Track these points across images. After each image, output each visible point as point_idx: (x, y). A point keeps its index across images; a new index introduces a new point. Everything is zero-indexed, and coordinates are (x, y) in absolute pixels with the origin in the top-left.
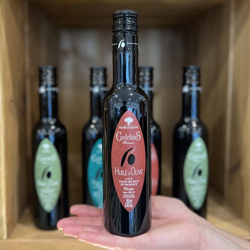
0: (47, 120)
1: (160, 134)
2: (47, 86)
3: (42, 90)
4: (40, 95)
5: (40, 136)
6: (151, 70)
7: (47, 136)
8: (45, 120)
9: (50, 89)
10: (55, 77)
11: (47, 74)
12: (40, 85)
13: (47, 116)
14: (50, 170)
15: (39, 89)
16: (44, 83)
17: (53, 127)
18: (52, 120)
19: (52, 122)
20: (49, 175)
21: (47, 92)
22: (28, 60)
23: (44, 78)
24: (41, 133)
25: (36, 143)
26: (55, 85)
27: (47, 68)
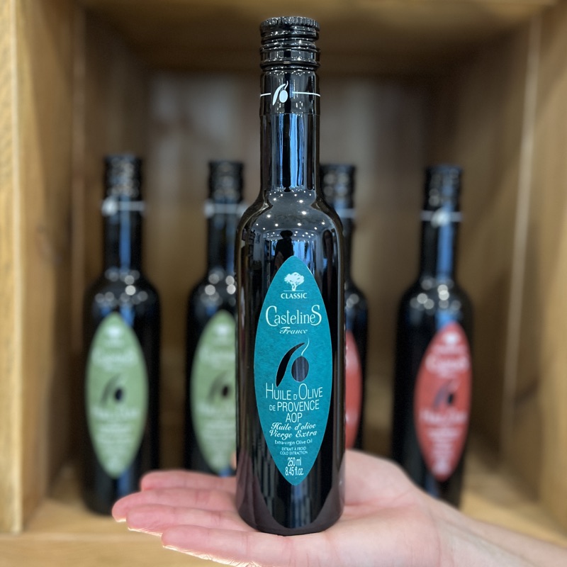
0: (119, 274)
1: (366, 312)
2: (119, 199)
3: (110, 207)
4: (105, 219)
5: (100, 310)
6: (352, 172)
7: (117, 310)
8: (112, 274)
9: (127, 206)
10: (140, 178)
11: (120, 171)
12: (106, 196)
13: (118, 265)
14: (122, 383)
15: (102, 204)
16: (114, 191)
17: (131, 290)
18: (129, 274)
19: (129, 278)
20: (118, 395)
21: (119, 212)
22: (79, 139)
23: (113, 180)
24: (105, 301)
25: (92, 324)
26: (139, 197)
27: (121, 158)
